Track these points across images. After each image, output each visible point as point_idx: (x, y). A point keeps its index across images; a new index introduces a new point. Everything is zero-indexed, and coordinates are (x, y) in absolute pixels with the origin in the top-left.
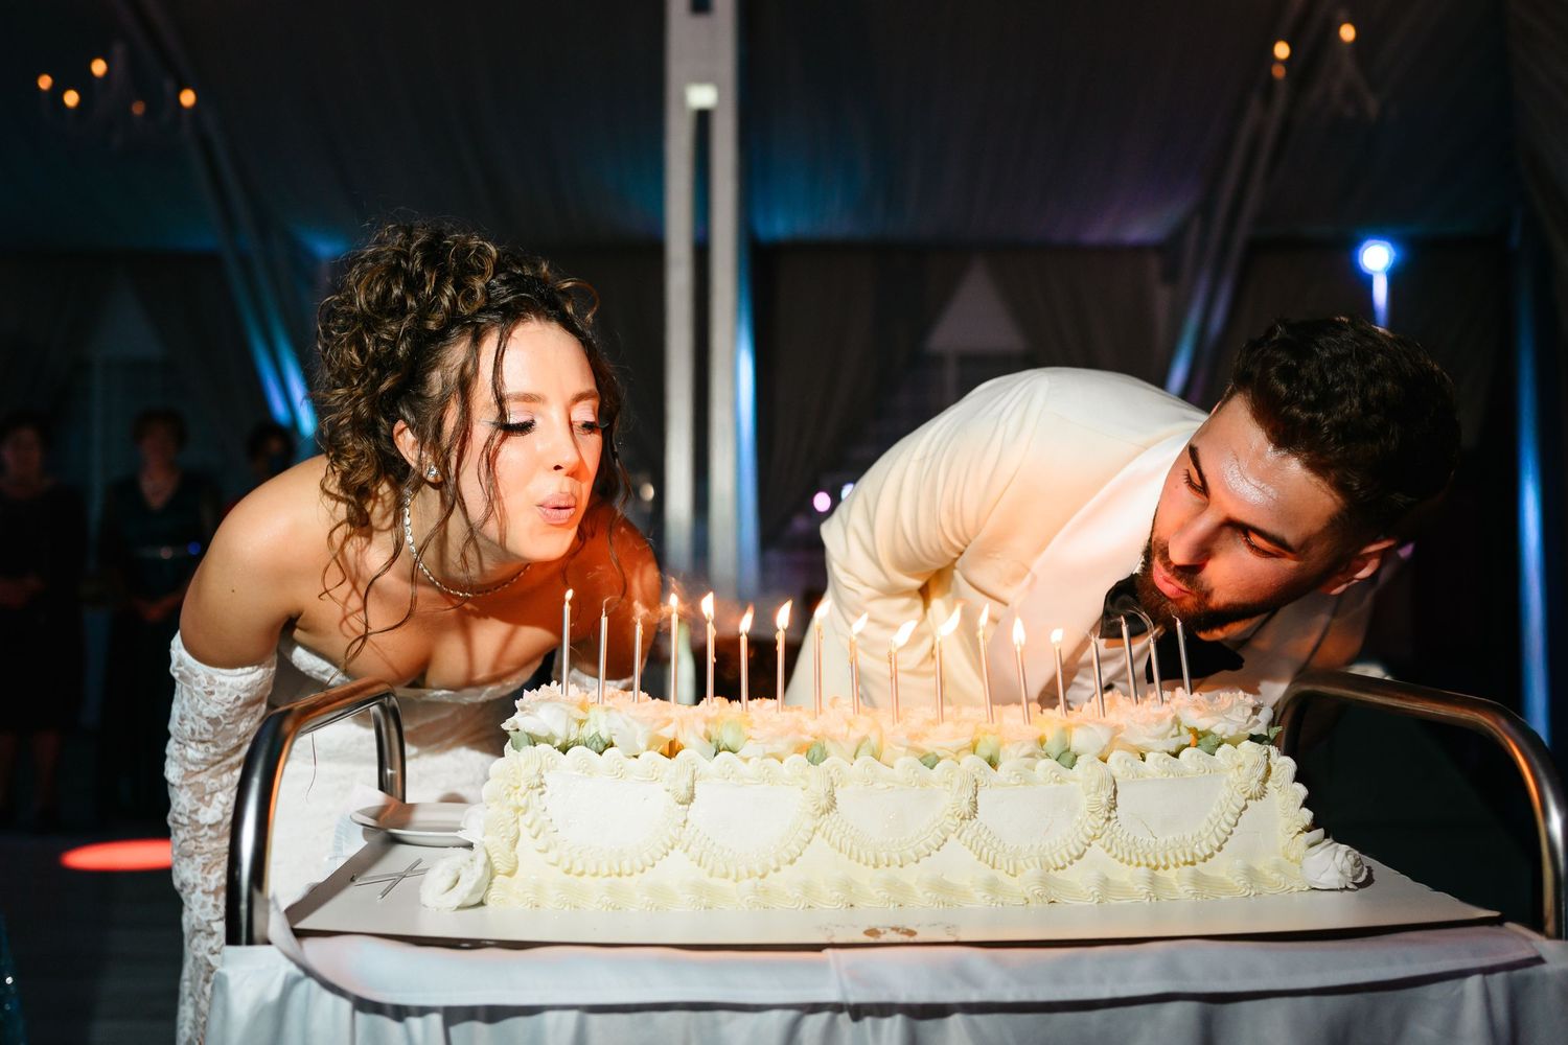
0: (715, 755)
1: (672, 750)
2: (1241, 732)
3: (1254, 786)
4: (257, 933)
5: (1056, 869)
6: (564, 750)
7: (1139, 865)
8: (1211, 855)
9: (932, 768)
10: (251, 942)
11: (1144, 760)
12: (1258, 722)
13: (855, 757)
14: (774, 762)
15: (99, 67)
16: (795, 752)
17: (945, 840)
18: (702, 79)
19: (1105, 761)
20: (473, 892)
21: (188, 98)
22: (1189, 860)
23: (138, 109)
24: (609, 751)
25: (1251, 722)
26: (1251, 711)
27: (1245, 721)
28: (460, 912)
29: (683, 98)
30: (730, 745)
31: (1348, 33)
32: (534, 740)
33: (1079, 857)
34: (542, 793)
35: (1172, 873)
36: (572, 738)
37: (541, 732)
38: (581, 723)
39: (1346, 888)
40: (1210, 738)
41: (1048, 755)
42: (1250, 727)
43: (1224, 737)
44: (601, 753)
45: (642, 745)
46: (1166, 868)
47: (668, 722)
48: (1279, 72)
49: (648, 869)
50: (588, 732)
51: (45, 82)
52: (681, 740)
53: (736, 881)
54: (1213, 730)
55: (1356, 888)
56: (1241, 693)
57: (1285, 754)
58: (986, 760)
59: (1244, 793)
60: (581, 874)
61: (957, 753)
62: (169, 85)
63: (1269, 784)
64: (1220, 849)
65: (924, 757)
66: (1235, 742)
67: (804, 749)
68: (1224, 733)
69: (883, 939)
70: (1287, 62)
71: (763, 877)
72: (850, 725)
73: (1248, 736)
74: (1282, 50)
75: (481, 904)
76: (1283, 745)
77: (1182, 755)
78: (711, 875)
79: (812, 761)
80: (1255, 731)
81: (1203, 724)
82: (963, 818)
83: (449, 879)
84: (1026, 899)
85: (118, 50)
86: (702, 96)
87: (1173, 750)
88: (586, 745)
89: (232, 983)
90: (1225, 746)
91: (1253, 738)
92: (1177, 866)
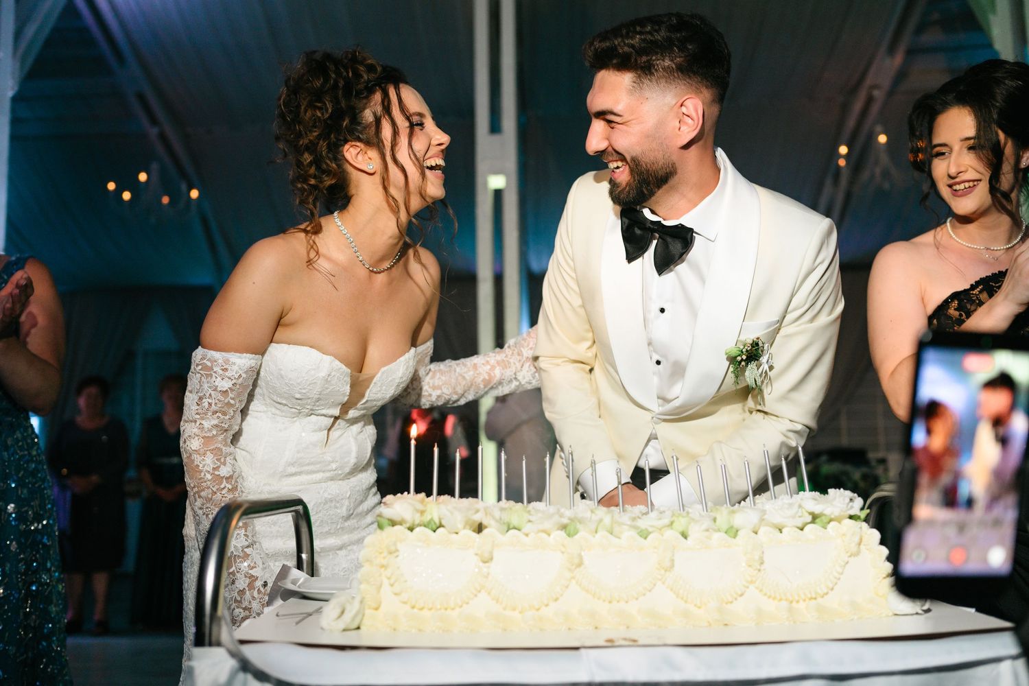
0: (507, 531)
1: (480, 528)
2: (842, 513)
3: (854, 548)
4: (214, 639)
5: (727, 603)
6: (411, 529)
7: (781, 600)
8: (827, 594)
9: (645, 538)
10: (210, 645)
11: (781, 532)
12: (852, 507)
13: (596, 532)
14: (544, 535)
15: (143, 177)
16: (558, 529)
17: (655, 585)
18: (497, 172)
19: (756, 533)
20: (353, 619)
21: (194, 194)
22: (814, 596)
23: (165, 200)
24: (441, 529)
25: (849, 507)
26: (849, 500)
27: (845, 506)
28: (345, 633)
29: (485, 183)
30: (516, 525)
31: (882, 139)
32: (393, 523)
33: (741, 595)
34: (397, 556)
35: (802, 605)
36: (417, 522)
37: (396, 518)
38: (422, 512)
39: (917, 614)
40: (823, 518)
41: (719, 530)
42: (849, 510)
43: (833, 516)
44: (435, 531)
45: (460, 526)
46: (798, 602)
47: (477, 511)
48: (842, 162)
49: (465, 605)
50: (427, 518)
51: (111, 186)
52: (485, 522)
53: (520, 612)
54: (825, 512)
55: (923, 613)
56: (842, 489)
57: (872, 527)
58: (680, 533)
59: (847, 552)
60: (421, 609)
61: (660, 529)
62: (184, 187)
63: (862, 547)
64: (832, 589)
65: (641, 532)
66: (838, 520)
67: (564, 527)
68: (832, 513)
69: (617, 644)
70: (847, 157)
71: (538, 610)
72: (592, 512)
73: (848, 516)
74: (843, 150)
75: (358, 628)
76: (871, 523)
77: (805, 529)
78: (505, 609)
79: (569, 535)
80: (852, 512)
81: (817, 509)
82: (666, 571)
83: (338, 611)
84: (709, 622)
85: (155, 166)
86: (497, 182)
87: (800, 525)
88: (425, 526)
89: (197, 672)
90: (832, 524)
91: (851, 517)
92: (804, 600)
